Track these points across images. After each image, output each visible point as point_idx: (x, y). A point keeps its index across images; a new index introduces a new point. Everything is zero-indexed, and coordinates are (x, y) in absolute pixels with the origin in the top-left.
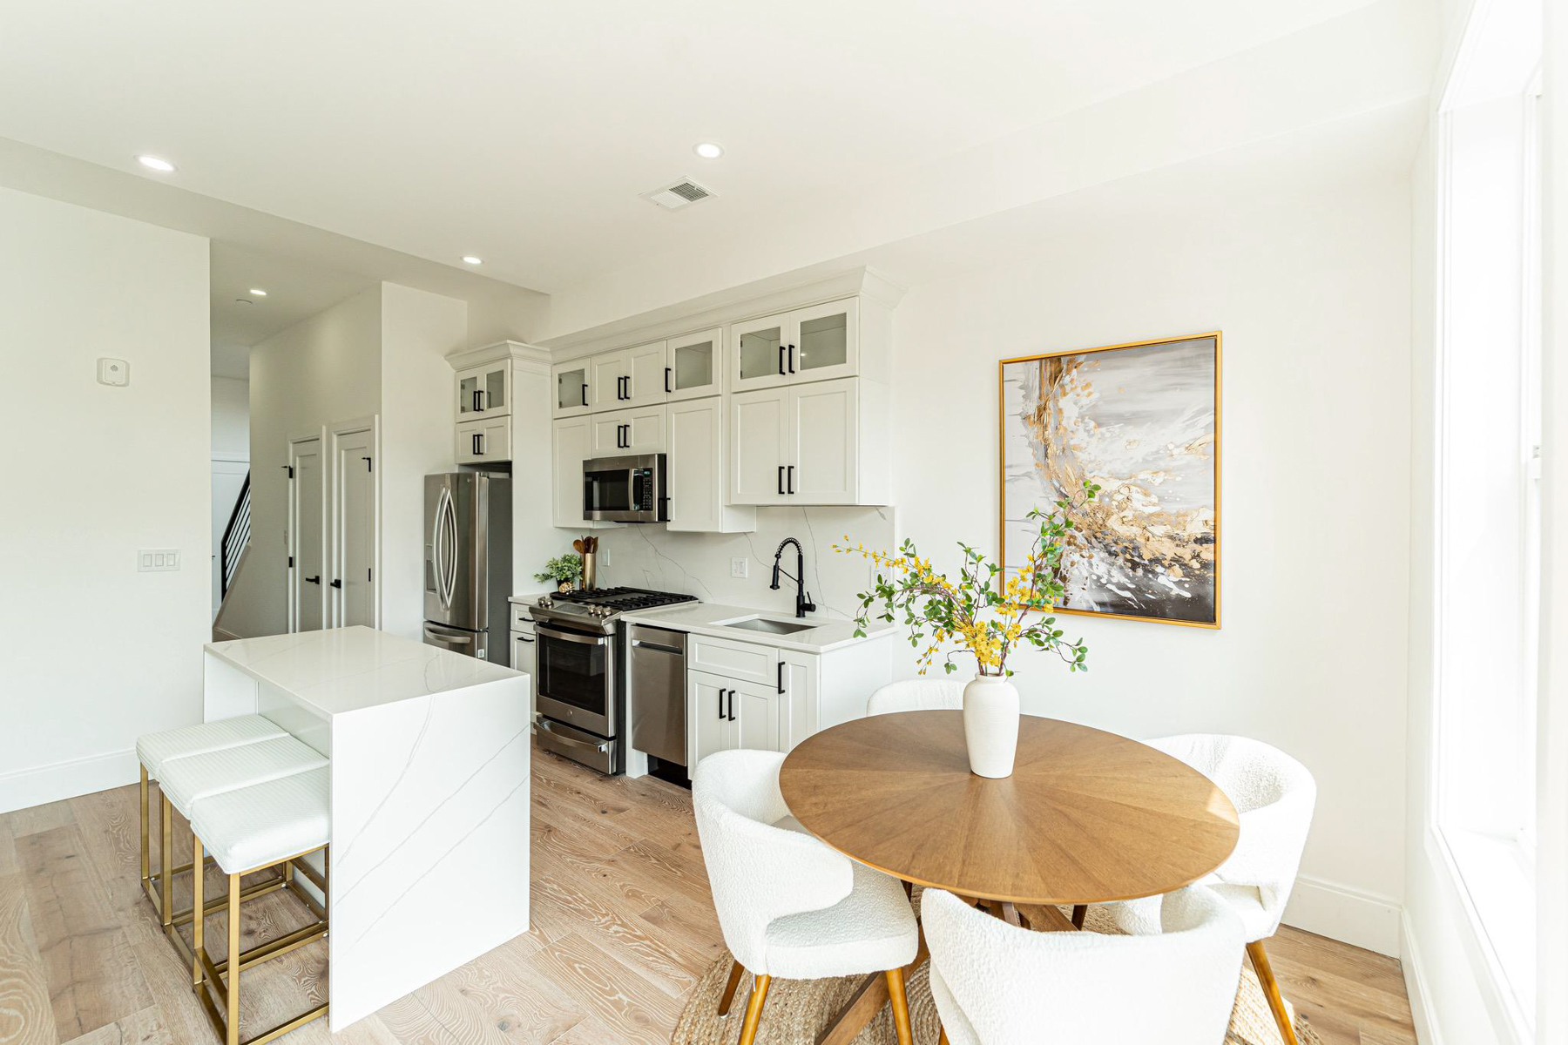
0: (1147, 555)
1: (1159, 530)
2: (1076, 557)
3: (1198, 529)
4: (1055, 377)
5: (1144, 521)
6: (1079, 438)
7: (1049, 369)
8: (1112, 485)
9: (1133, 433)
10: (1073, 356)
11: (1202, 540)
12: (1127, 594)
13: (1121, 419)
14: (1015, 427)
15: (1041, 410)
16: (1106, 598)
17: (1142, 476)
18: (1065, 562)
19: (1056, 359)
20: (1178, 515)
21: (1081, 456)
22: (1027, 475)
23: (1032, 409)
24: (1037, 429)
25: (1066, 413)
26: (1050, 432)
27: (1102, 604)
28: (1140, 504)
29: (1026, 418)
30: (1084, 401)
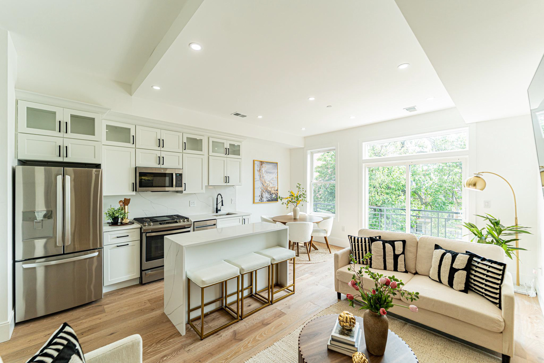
0: (272, 193)
1: (273, 189)
2: (264, 194)
3: (276, 189)
4: (262, 164)
5: (271, 188)
6: (264, 175)
7: (261, 163)
8: (268, 182)
9: (271, 175)
10: (264, 162)
11: (277, 190)
12: (270, 199)
13: (270, 173)
14: (257, 173)
15: (260, 170)
16: (268, 200)
17: (271, 181)
18: (263, 195)
19: (262, 162)
20: (275, 187)
21: (265, 178)
22: (258, 180)
23: (259, 170)
24: (259, 173)
25: (263, 171)
26: (261, 173)
27: (267, 201)
28: (271, 186)
29: (258, 171)
30: (265, 169)
